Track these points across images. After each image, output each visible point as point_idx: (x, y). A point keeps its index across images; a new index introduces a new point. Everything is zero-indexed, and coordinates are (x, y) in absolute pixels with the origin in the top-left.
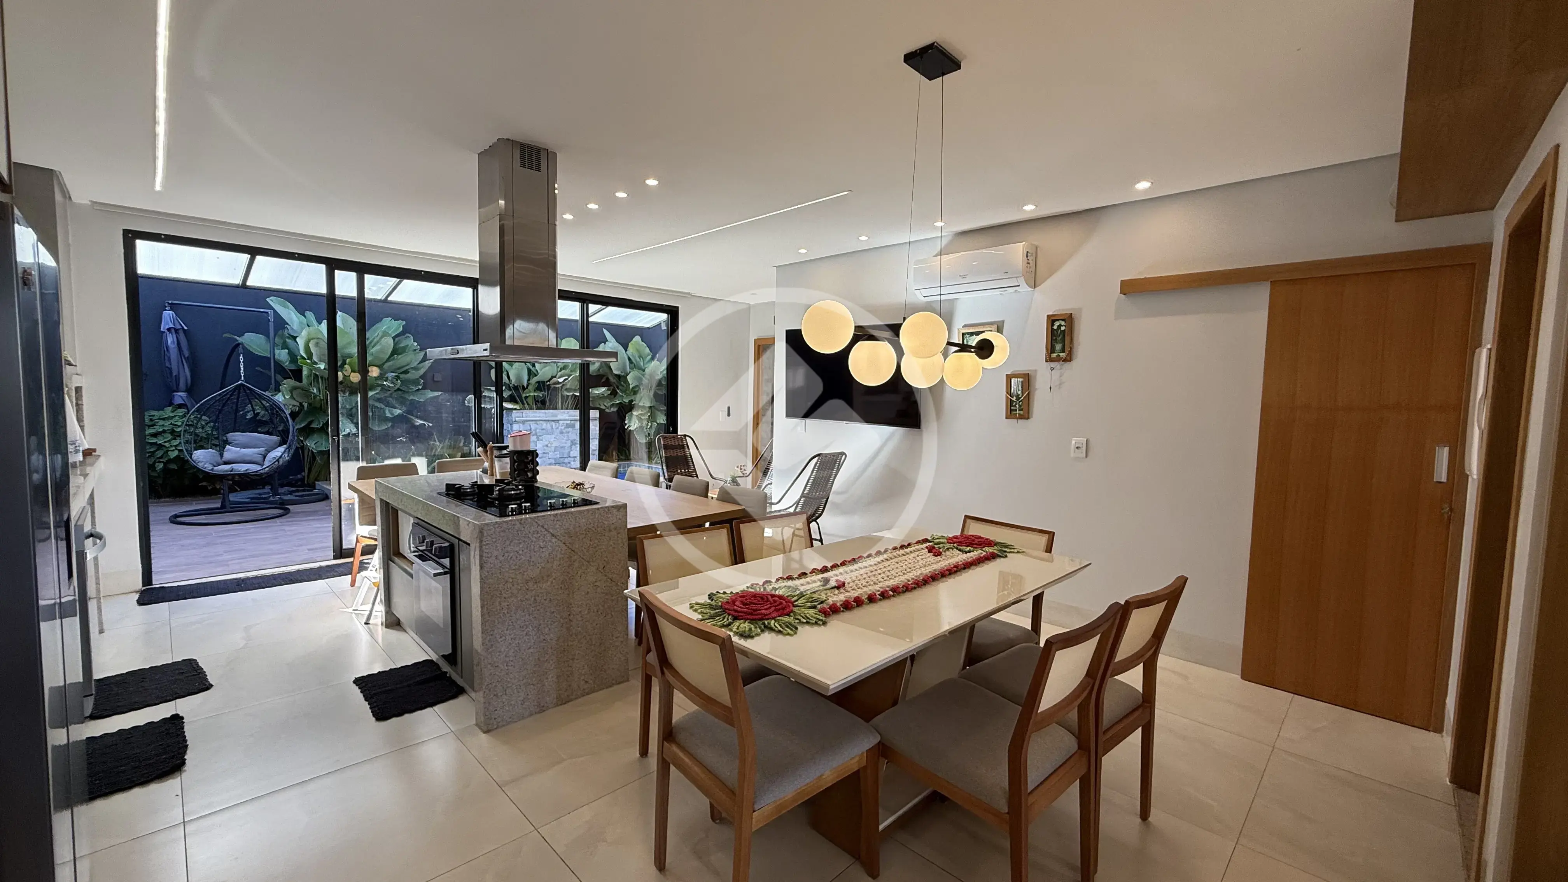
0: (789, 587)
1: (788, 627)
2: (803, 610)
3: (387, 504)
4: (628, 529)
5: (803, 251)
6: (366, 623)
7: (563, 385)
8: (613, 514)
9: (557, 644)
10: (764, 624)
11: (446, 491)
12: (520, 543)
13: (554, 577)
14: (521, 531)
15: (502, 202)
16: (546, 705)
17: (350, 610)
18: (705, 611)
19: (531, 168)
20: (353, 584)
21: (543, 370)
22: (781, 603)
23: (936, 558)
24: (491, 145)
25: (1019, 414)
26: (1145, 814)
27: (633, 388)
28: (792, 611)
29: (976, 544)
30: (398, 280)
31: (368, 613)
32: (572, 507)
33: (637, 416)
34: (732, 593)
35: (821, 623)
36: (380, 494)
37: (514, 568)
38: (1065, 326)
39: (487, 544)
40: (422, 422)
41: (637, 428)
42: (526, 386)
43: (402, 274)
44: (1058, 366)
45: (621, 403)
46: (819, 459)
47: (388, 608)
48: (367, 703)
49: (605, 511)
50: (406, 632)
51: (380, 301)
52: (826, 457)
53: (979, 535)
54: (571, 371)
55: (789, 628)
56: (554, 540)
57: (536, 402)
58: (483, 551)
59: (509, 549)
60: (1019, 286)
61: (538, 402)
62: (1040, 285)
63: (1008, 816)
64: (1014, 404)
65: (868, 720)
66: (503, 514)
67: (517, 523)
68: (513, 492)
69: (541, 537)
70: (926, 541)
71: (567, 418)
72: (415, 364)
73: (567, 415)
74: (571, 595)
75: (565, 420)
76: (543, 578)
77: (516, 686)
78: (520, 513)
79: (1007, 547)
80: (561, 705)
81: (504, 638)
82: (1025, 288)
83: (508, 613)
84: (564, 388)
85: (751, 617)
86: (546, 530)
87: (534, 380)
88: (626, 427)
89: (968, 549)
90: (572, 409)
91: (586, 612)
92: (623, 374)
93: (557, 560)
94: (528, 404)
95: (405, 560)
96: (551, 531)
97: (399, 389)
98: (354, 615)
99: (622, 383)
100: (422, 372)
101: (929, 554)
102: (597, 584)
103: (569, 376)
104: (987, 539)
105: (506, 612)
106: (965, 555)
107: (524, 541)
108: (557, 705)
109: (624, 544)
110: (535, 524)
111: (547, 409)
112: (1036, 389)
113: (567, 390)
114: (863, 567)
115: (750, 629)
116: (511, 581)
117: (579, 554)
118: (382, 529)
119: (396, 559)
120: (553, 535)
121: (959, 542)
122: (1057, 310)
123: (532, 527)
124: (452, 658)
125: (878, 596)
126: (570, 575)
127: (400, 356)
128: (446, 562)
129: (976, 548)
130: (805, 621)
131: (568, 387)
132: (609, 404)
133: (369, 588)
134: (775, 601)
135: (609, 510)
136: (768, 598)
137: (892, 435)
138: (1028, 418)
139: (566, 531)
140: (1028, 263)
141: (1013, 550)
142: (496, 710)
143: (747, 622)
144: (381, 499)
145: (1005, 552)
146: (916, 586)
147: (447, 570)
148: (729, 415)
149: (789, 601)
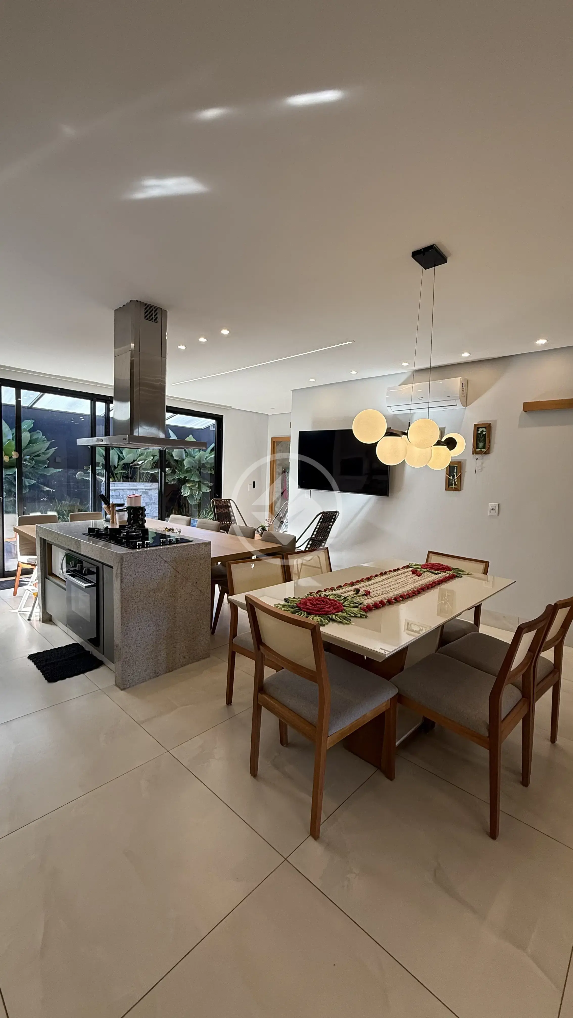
0: (335, 595)
1: (344, 619)
2: (350, 609)
3: (44, 540)
4: (212, 558)
5: (312, 380)
6: (29, 620)
7: (141, 466)
8: (202, 549)
9: (167, 633)
10: (329, 617)
11: (88, 533)
12: (146, 566)
13: (166, 589)
14: (146, 558)
15: (133, 345)
16: (160, 672)
17: (16, 611)
18: (287, 609)
19: (151, 320)
20: (15, 594)
21: (128, 456)
22: (336, 604)
23: (419, 577)
24: (125, 304)
25: (454, 487)
26: (553, 739)
27: (187, 468)
28: (343, 610)
29: (441, 569)
30: (42, 393)
31: (29, 613)
32: (175, 544)
33: (189, 487)
34: (299, 598)
35: (364, 617)
36: (40, 535)
37: (142, 582)
38: (486, 431)
39: (125, 567)
40: (48, 489)
41: (188, 495)
42: (116, 466)
43: (44, 389)
44: (481, 458)
45: (178, 478)
46: (322, 515)
47: (44, 610)
48: (40, 671)
49: (198, 546)
50: (57, 625)
51: (28, 408)
52: (327, 514)
53: (441, 563)
54: (146, 457)
55: (346, 620)
56: (166, 565)
57: (123, 477)
58: (123, 572)
59: (139, 570)
60: (457, 405)
61: (124, 477)
62: (469, 405)
63: (488, 739)
64: (451, 481)
65: (388, 679)
66: (135, 547)
67: (144, 553)
68: (134, 534)
69: (159, 563)
70: (408, 567)
71: (143, 488)
72: (43, 451)
73: (143, 486)
74: (176, 601)
75: (142, 489)
76: (159, 589)
77: (142, 659)
78: (144, 547)
79: (460, 571)
80: (169, 672)
81: (135, 628)
82: (460, 407)
83: (137, 612)
84: (141, 469)
85: (320, 613)
86: (162, 558)
87: (123, 462)
88: (182, 494)
89: (437, 572)
90: (146, 482)
91: (185, 612)
92: (180, 460)
93: (168, 578)
94: (117, 478)
95: (57, 579)
96: (164, 558)
97: (33, 467)
98: (18, 615)
99: (179, 465)
100: (49, 455)
101: (414, 575)
102: (191, 594)
103: (145, 460)
104: (447, 566)
105: (136, 611)
106: (436, 576)
107: (148, 565)
108: (166, 673)
109: (208, 568)
110: (155, 554)
111: (130, 482)
112: (466, 472)
113: (143, 469)
114: (375, 583)
115: (321, 621)
116: (140, 591)
117: (182, 574)
118: (41, 558)
119: (50, 577)
120: (166, 562)
121: (429, 568)
122: (481, 421)
123: (153, 556)
124: (95, 642)
125: (393, 601)
126: (175, 588)
127: (34, 445)
128: (93, 578)
129: (442, 571)
130: (354, 615)
131: (144, 467)
132: (171, 479)
133: (29, 597)
134: (332, 603)
135: (200, 546)
136: (327, 601)
137: (369, 500)
138: (460, 490)
139: (174, 559)
140: (463, 391)
141: (464, 573)
142: (129, 675)
143: (317, 616)
144: (40, 537)
145: (460, 574)
146: (414, 594)
147: (94, 584)
148: (254, 487)
149: (339, 603)
